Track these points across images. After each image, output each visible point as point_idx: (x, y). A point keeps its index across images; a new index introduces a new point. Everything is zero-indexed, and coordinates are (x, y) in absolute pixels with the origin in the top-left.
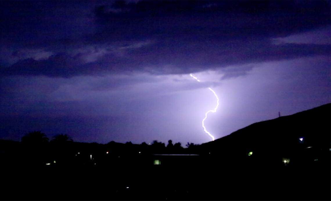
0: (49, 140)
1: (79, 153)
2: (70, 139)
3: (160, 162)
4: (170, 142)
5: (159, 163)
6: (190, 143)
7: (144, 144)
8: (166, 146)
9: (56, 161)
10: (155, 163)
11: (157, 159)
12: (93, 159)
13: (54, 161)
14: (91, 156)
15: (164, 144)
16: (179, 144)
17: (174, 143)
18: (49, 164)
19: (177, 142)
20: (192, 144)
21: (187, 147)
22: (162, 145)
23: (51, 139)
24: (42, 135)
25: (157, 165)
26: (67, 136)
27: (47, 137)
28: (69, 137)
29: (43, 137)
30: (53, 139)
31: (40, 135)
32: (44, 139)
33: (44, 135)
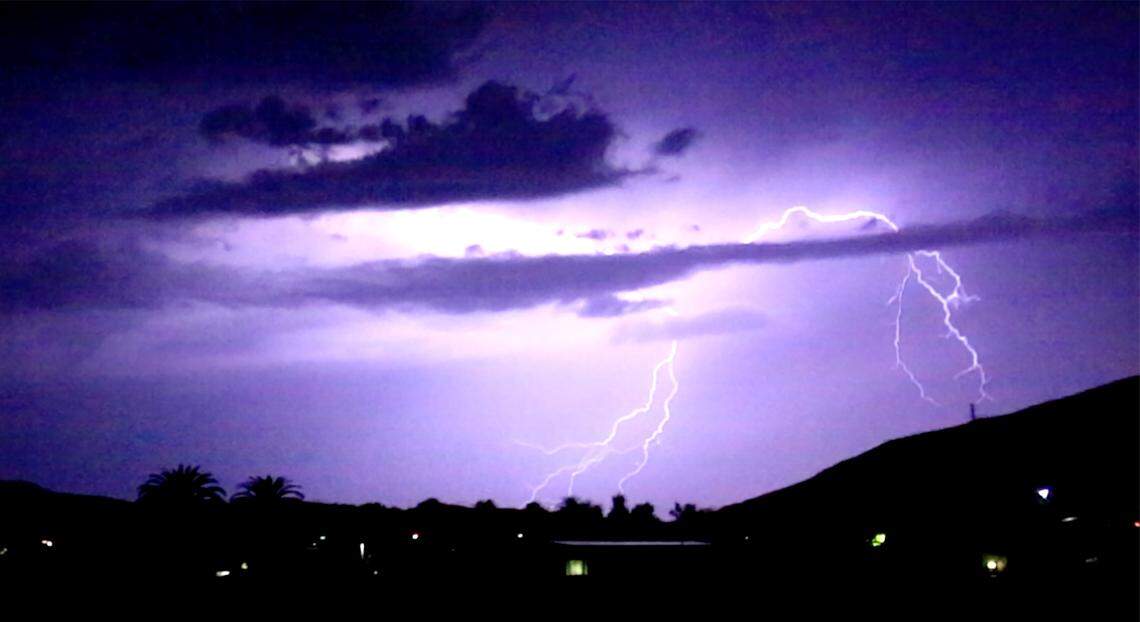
0: (224, 492)
1: (323, 538)
2: (297, 493)
3: (586, 568)
4: (619, 501)
5: (583, 568)
6: (683, 504)
7: (534, 507)
8: (606, 511)
9: (247, 564)
10: (570, 569)
11: (576, 559)
12: (370, 556)
13: (241, 565)
14: (362, 546)
15: (598, 509)
16: (646, 509)
17: (630, 505)
18: (225, 573)
19: (642, 502)
20: (690, 508)
21: (672, 518)
22: (591, 512)
23: (233, 493)
24: (206, 478)
25: (576, 576)
26: (285, 485)
27: (221, 486)
28: (294, 486)
29: (206, 486)
30: (240, 494)
31: (197, 477)
32: (208, 492)
33: (208, 477)
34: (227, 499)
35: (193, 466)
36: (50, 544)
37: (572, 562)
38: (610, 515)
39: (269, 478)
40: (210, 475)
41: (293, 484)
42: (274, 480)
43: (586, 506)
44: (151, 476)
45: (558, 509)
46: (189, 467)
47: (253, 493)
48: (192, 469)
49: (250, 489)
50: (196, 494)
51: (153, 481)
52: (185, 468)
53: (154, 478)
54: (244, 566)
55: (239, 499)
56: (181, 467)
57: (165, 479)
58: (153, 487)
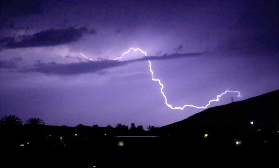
0: (23, 123)
1: (50, 135)
2: (43, 122)
3: (124, 143)
4: (133, 125)
6: (151, 126)
7: (109, 127)
8: (129, 128)
9: (29, 143)
10: (119, 144)
11: (121, 141)
12: (63, 140)
14: (61, 138)
15: (127, 127)
16: (140, 127)
17: (136, 126)
18: (23, 145)
19: (139, 125)
20: (153, 127)
21: (148, 130)
22: (125, 128)
23: (25, 123)
24: (17, 118)
25: (121, 146)
26: (39, 120)
27: (21, 120)
28: (41, 121)
29: (17, 120)
30: (27, 123)
31: (14, 118)
32: (18, 122)
33: (18, 118)
34: (23, 124)
35: (14, 115)
37: (120, 142)
38: (130, 129)
39: (35, 119)
40: (18, 117)
41: (42, 120)
42: (36, 119)
43: (124, 126)
44: (2, 118)
45: (116, 127)
46: (12, 115)
47: (31, 123)
48: (13, 116)
49: (29, 121)
50: (14, 123)
51: (3, 119)
52: (11, 116)
53: (3, 118)
54: (28, 143)
55: (27, 124)
56: (10, 115)
57: (6, 118)
58: (3, 121)
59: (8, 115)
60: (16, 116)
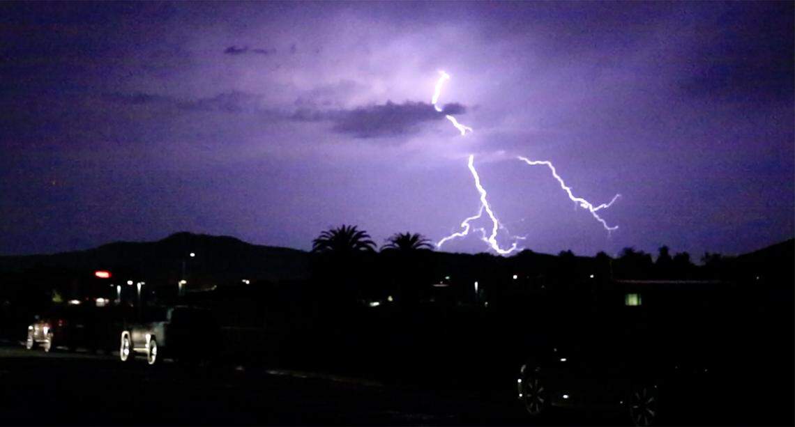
0: (375, 245)
1: (447, 278)
2: (428, 245)
3: (640, 299)
4: (664, 250)
5: (638, 301)
6: (711, 253)
7: (602, 256)
8: (654, 260)
9: (392, 297)
10: (628, 301)
11: (632, 292)
12: (482, 291)
13: (388, 297)
14: (476, 284)
15: (649, 257)
16: (683, 258)
17: (672, 254)
18: (376, 304)
20: (716, 256)
21: (704, 264)
22: (643, 258)
23: (383, 244)
24: (360, 235)
25: (633, 307)
26: (420, 239)
27: (372, 239)
28: (424, 240)
29: (362, 240)
30: (385, 246)
31: (355, 234)
32: (363, 244)
33: (364, 234)
34: (377, 250)
35: (353, 226)
36: (248, 282)
37: (630, 295)
38: (659, 260)
39: (408, 235)
40: (365, 232)
41: (426, 238)
42: (412, 237)
43: (641, 254)
44: (323, 232)
45: (620, 257)
47: (396, 245)
48: (351, 228)
49: (394, 242)
50: (355, 245)
51: (324, 236)
52: (346, 227)
53: (324, 234)
54: (390, 299)
55: (387, 249)
56: (344, 226)
57: (333, 235)
58: (324, 240)
59: (337, 226)
60: (359, 229)
